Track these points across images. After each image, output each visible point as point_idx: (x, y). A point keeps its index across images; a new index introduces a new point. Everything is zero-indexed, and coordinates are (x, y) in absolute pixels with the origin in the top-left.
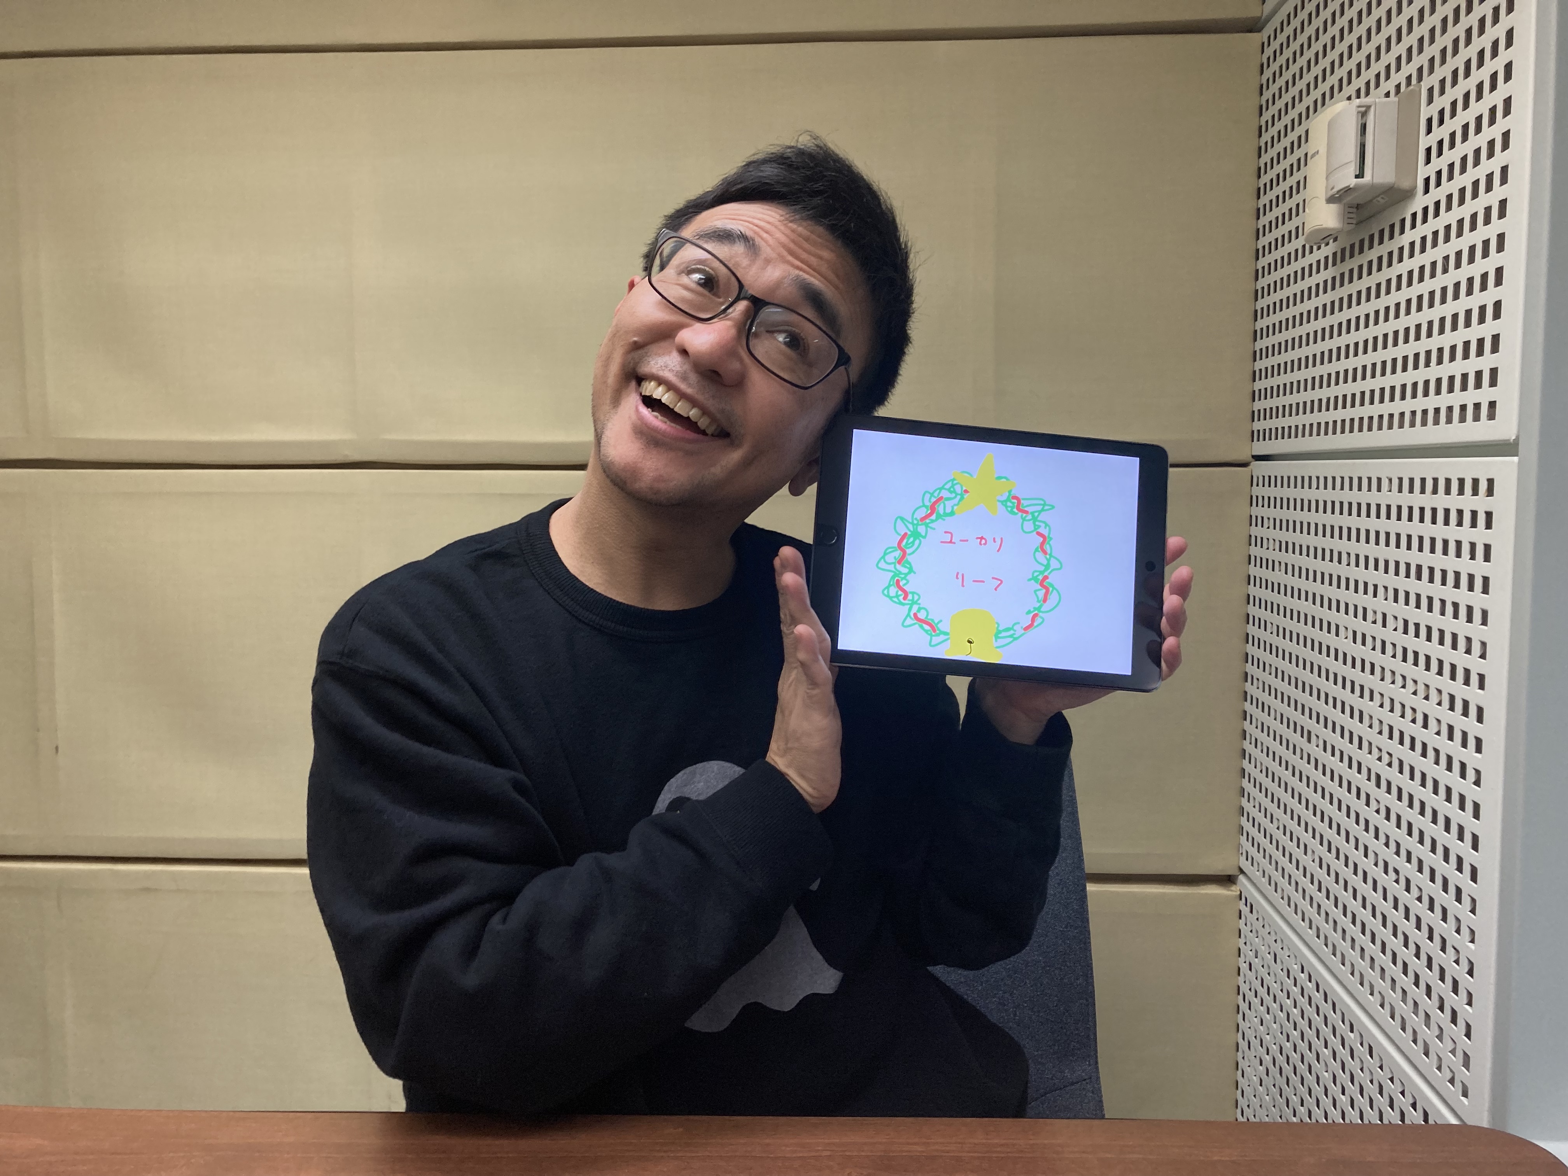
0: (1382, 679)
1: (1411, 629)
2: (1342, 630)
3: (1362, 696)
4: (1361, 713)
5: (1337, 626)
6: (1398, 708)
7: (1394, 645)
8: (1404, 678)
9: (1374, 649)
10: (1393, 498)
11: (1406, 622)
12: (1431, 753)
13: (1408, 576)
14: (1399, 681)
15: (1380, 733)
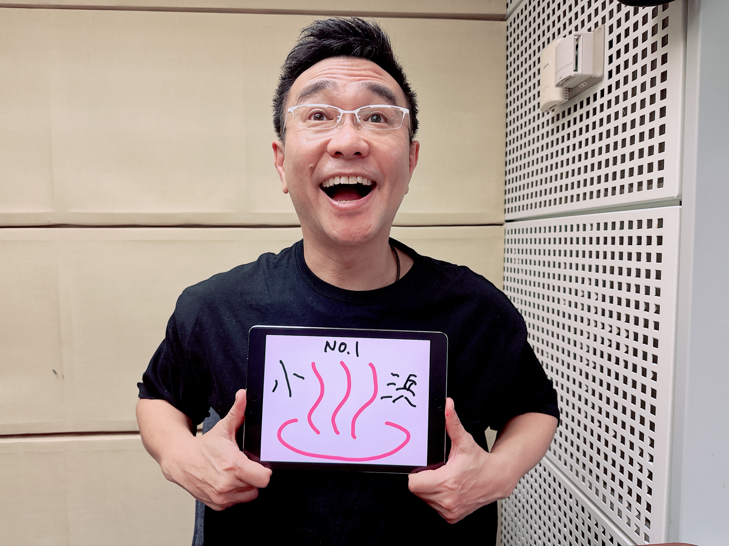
0: (589, 325)
1: (607, 299)
2: (562, 301)
3: (575, 333)
4: (575, 342)
5: (559, 300)
6: (599, 340)
7: (596, 308)
8: (603, 324)
9: (583, 309)
10: (595, 234)
11: (604, 297)
12: (622, 363)
13: (605, 272)
14: (600, 325)
15: (588, 351)
